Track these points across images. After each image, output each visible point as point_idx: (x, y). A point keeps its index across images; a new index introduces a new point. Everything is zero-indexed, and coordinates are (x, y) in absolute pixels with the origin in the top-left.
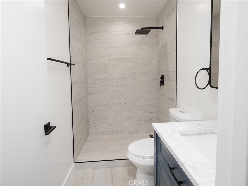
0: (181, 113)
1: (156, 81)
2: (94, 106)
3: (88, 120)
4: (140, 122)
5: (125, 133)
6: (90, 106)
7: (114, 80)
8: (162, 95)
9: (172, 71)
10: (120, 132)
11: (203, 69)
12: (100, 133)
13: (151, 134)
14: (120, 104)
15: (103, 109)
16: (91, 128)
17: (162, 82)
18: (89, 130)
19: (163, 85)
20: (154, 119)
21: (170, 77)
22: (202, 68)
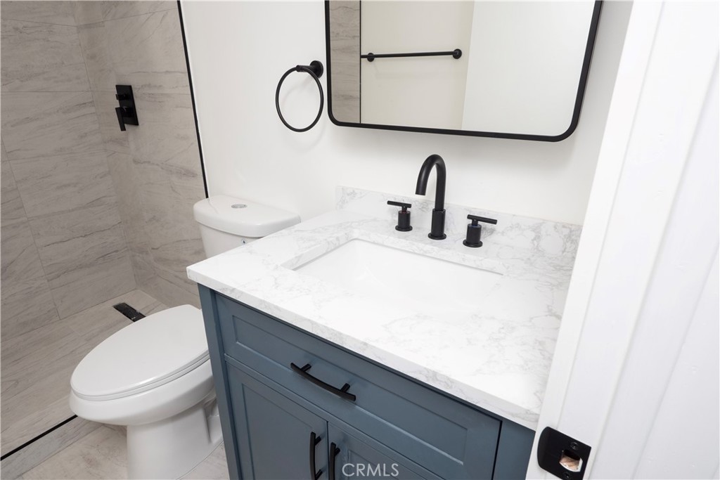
0: (239, 209)
1: (93, 110)
4: (59, 276)
8: (135, 161)
9: (167, 72)
11: (299, 69)
13: (118, 301)
17: (128, 114)
19: (135, 122)
20: (117, 251)
21: (162, 94)
22: (298, 66)
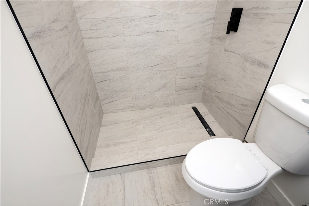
1: (212, 22)
2: (104, 73)
3: (97, 95)
4: (179, 91)
5: (156, 107)
6: (96, 73)
7: (134, 21)
10: (150, 106)
12: (120, 110)
13: (193, 105)
14: (148, 67)
15: (120, 77)
16: (104, 104)
18: (101, 107)
20: (199, 86)
